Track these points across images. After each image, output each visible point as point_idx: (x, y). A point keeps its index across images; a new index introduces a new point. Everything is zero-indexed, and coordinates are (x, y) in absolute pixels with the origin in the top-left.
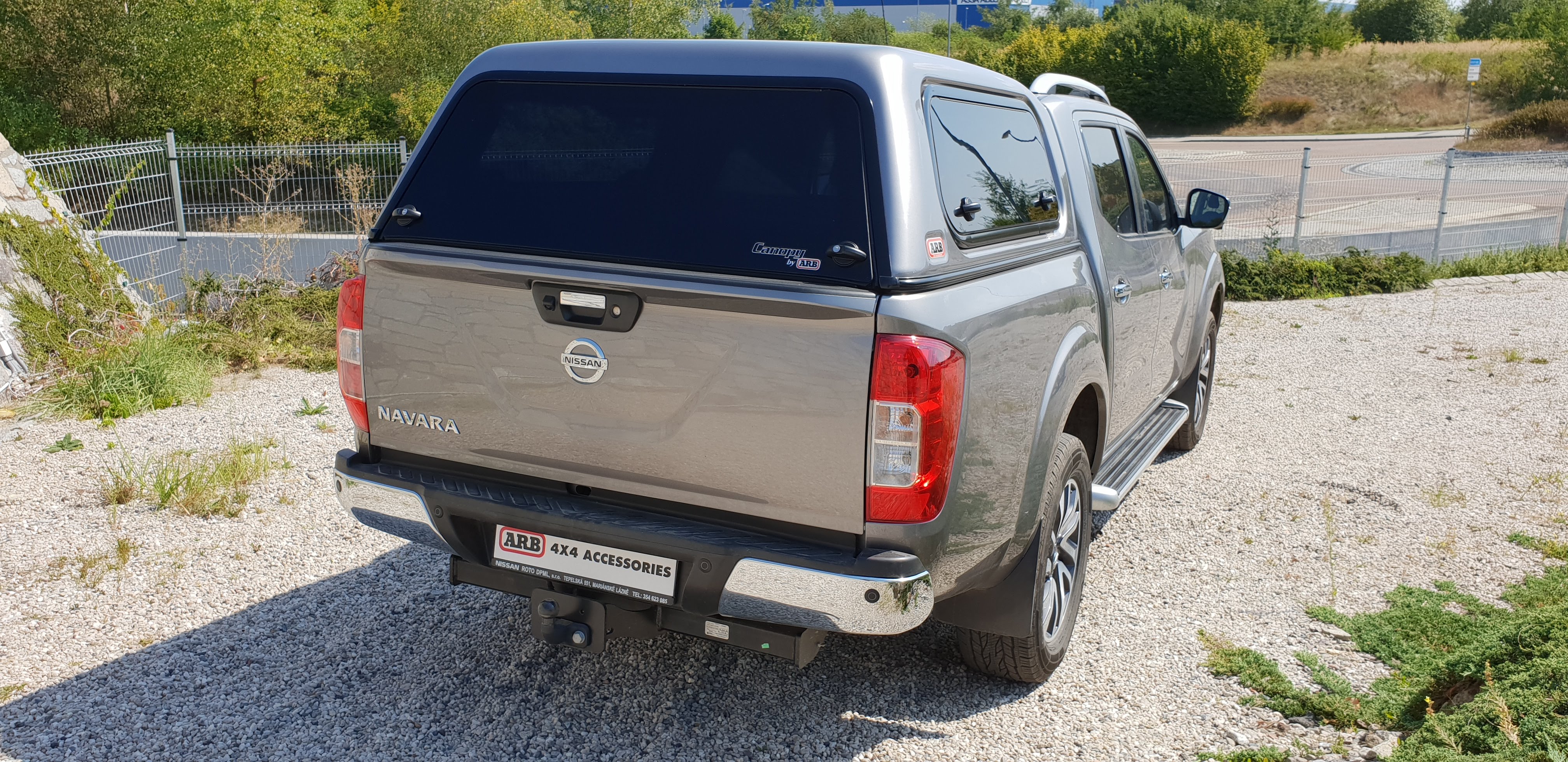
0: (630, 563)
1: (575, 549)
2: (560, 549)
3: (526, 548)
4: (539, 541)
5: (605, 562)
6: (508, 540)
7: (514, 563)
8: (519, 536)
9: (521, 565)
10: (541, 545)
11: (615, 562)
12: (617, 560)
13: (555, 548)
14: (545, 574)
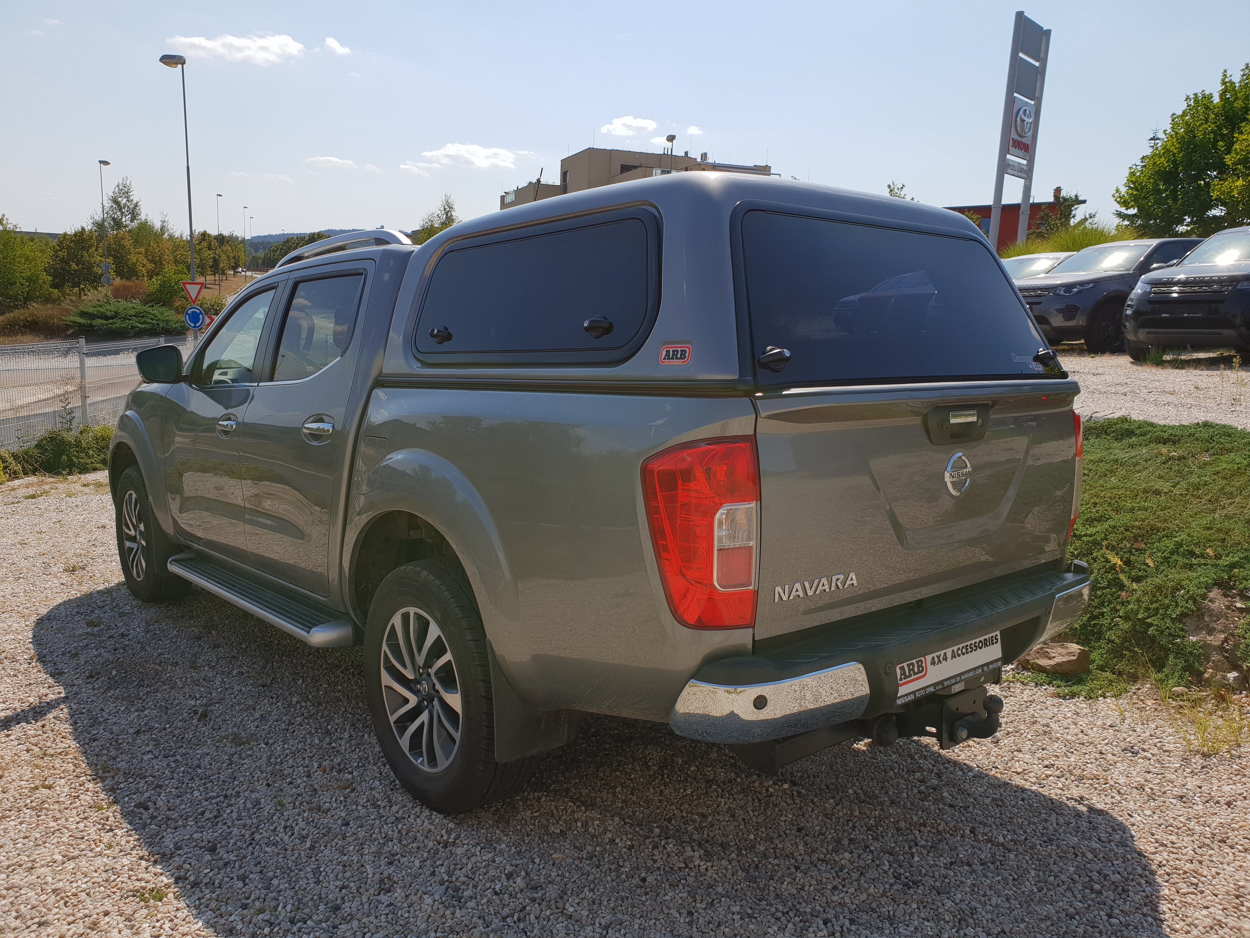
0: (977, 645)
1: (945, 654)
2: (936, 660)
3: (915, 674)
4: (921, 661)
5: (963, 654)
6: (901, 675)
7: (909, 694)
8: (908, 666)
9: (914, 693)
10: (924, 665)
11: (970, 650)
12: (971, 648)
13: (933, 663)
14: (932, 689)
